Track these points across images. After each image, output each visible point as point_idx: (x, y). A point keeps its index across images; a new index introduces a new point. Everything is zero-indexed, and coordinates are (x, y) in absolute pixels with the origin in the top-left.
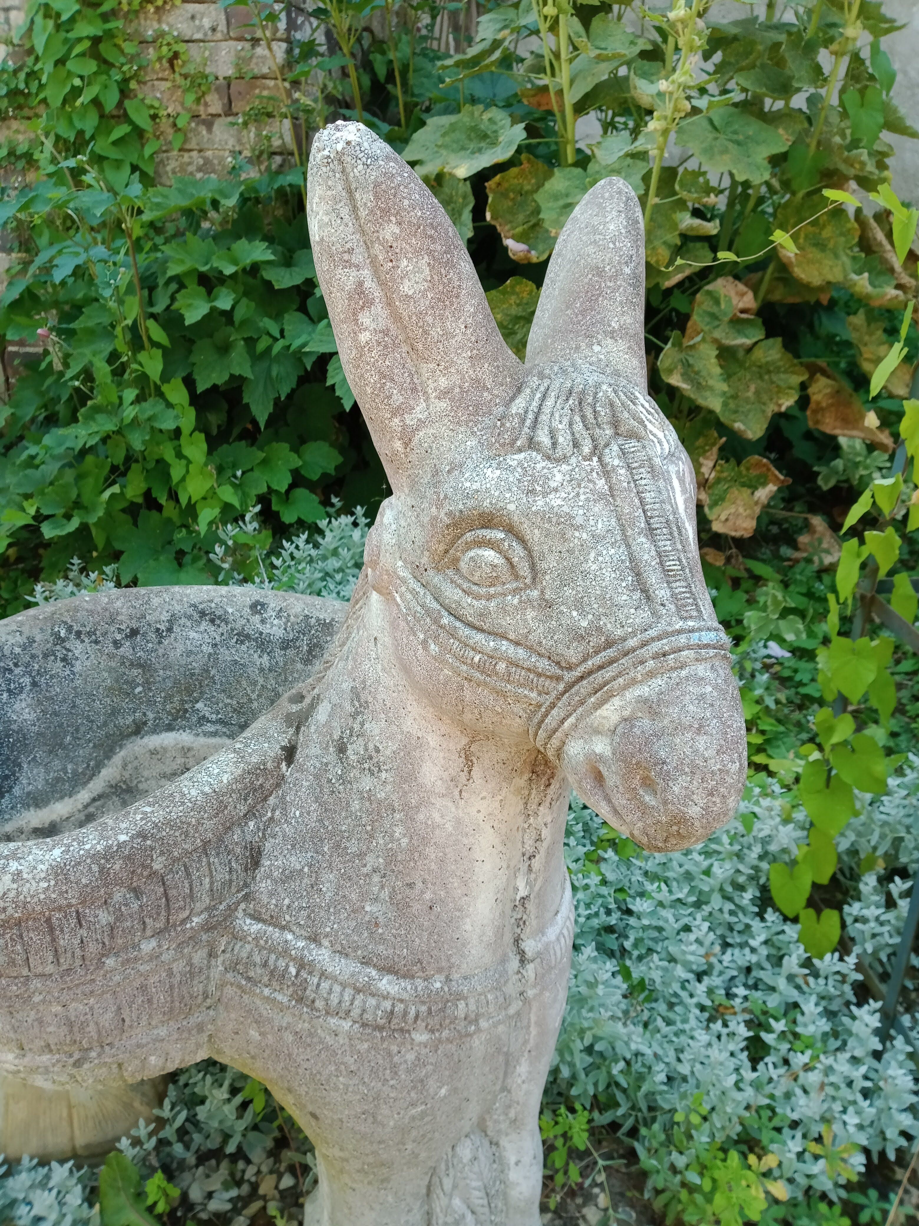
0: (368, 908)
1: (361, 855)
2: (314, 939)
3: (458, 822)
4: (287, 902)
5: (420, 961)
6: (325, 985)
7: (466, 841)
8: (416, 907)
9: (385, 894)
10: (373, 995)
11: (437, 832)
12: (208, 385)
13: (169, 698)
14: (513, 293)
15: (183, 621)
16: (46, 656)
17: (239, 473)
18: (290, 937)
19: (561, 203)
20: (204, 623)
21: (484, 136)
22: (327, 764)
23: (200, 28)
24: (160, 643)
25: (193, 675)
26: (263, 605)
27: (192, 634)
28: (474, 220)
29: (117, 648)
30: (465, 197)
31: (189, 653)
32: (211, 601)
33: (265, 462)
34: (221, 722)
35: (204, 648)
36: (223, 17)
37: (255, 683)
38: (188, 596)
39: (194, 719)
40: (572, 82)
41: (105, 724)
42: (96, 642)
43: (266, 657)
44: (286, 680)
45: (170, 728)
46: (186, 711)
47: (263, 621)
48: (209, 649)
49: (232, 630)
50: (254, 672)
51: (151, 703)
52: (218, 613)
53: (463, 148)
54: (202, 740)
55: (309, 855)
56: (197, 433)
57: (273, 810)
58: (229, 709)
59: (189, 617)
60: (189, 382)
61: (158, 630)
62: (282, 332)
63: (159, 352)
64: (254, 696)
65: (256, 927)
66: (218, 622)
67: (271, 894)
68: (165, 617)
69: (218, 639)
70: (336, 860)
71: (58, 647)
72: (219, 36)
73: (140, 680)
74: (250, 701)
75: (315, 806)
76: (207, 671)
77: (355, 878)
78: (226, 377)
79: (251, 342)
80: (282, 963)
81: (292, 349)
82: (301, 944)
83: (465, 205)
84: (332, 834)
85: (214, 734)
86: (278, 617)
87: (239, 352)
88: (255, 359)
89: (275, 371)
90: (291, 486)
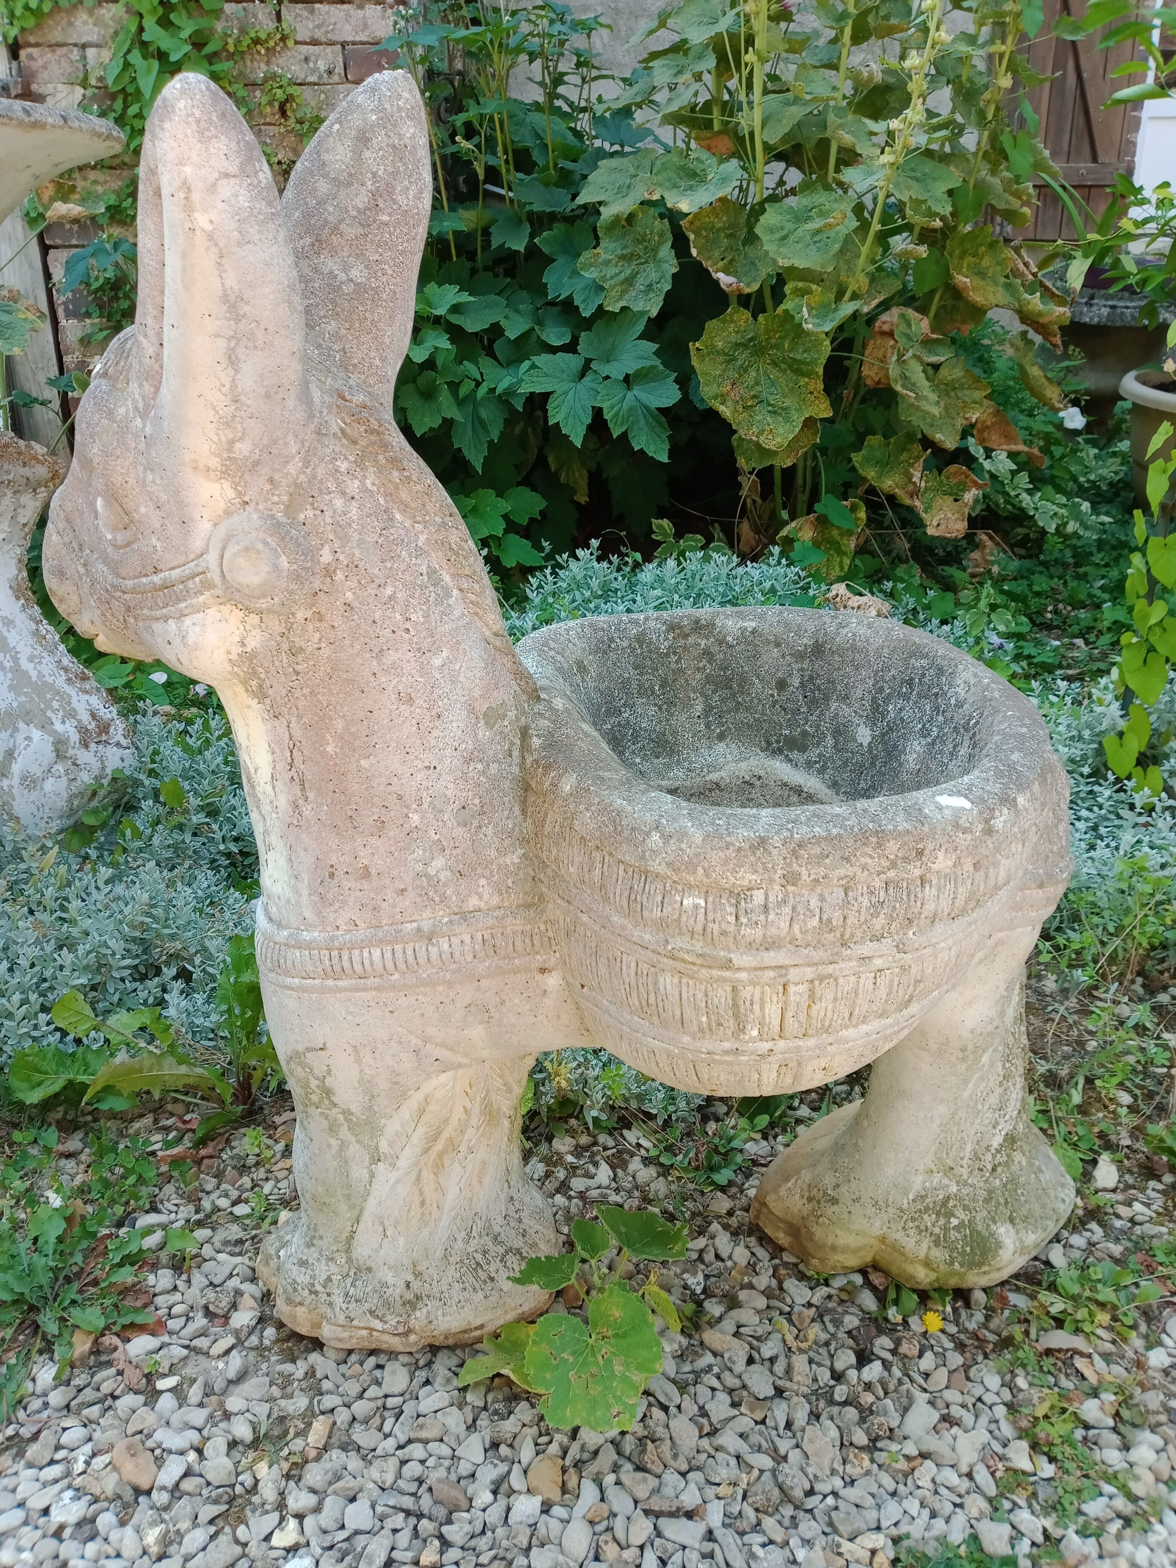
12: (425, 429)
14: (732, 321)
21: (693, 175)
23: (314, 71)
28: (678, 256)
30: (661, 234)
33: (474, 509)
36: (340, 59)
53: (676, 186)
62: (482, 374)
72: (336, 78)
78: (439, 421)
79: (454, 387)
81: (498, 391)
83: (661, 243)
87: (445, 396)
88: (461, 403)
89: (484, 414)
90: (506, 531)
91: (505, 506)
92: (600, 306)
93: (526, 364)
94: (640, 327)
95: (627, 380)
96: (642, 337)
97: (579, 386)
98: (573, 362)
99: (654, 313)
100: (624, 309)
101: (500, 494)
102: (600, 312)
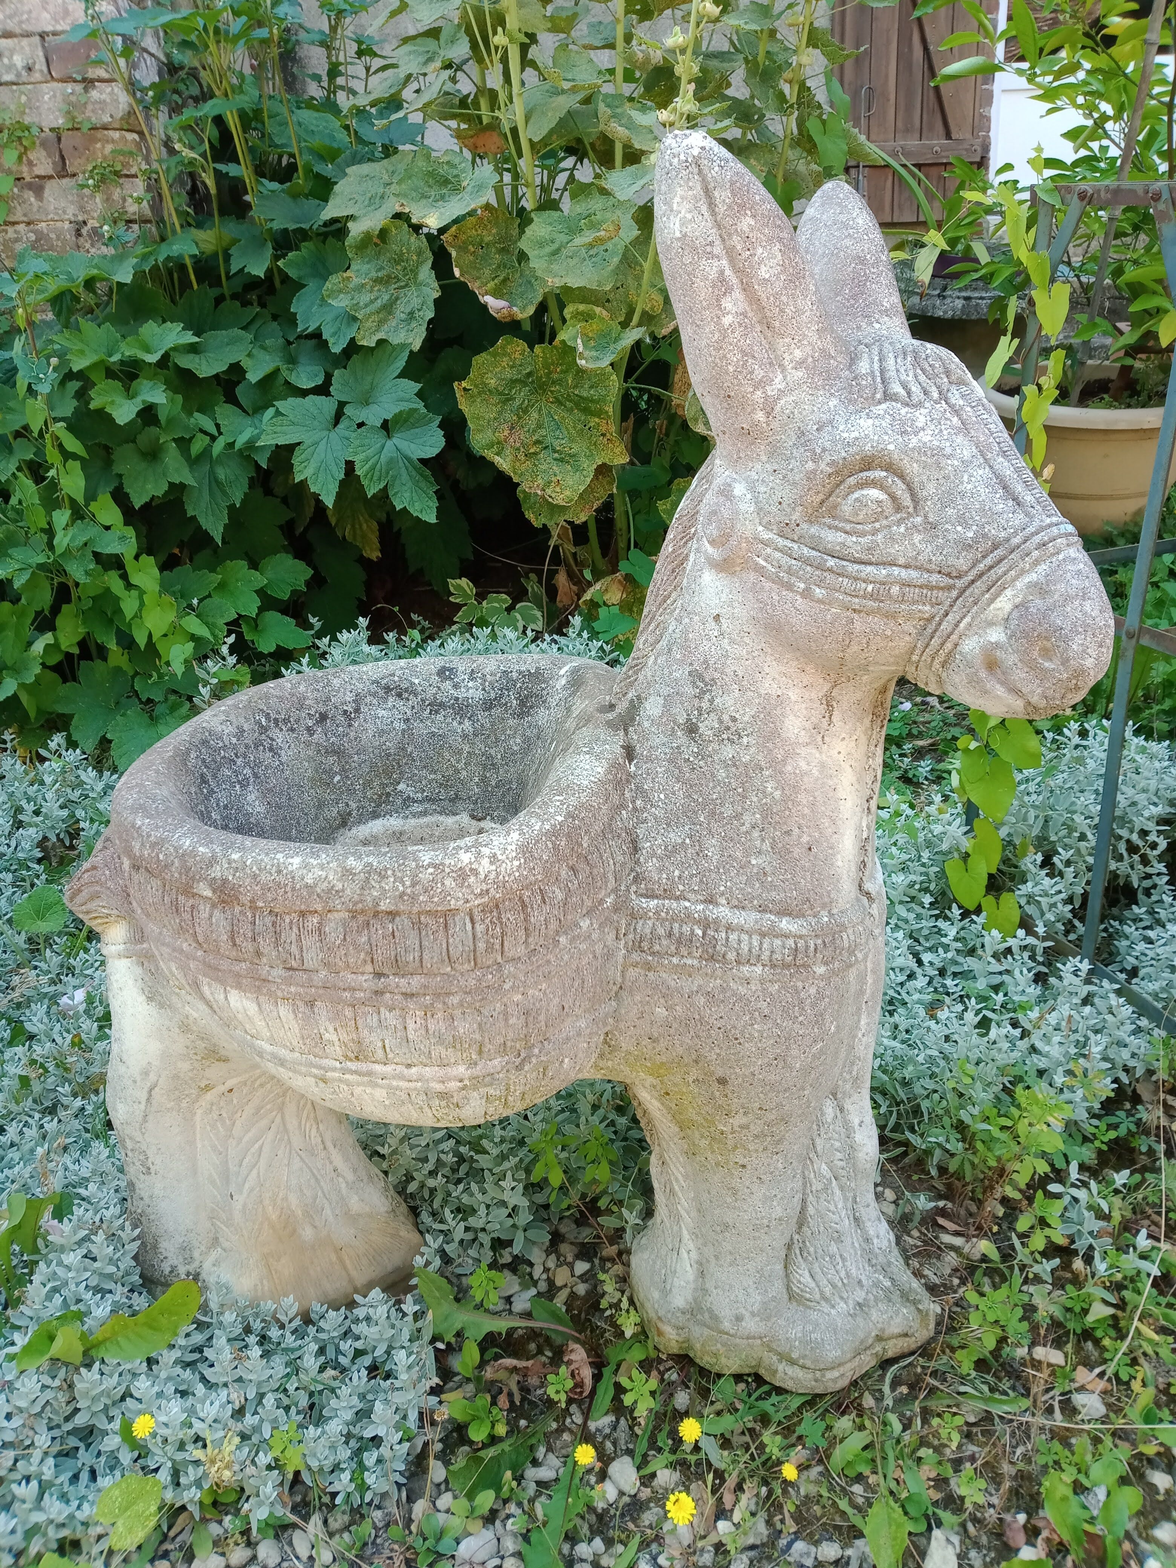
0: (754, 862)
1: (738, 816)
2: (710, 900)
3: (823, 766)
4: (677, 873)
5: (808, 900)
6: (733, 937)
7: (831, 783)
8: (797, 852)
9: (766, 846)
10: (776, 936)
11: (805, 779)
12: (146, 499)
13: (367, 784)
14: (505, 354)
15: (369, 699)
16: (256, 746)
17: (195, 601)
18: (687, 904)
19: (548, 250)
20: (391, 699)
21: (446, 182)
22: (678, 748)
23: (11, 67)
24: (350, 725)
25: (389, 755)
26: (451, 670)
27: (381, 713)
28: (438, 278)
29: (311, 735)
30: (419, 253)
31: (381, 733)
32: (393, 675)
33: (222, 586)
34: (428, 799)
35: (396, 724)
36: (41, 54)
37: (460, 752)
38: (366, 673)
39: (399, 802)
40: (527, 119)
41: (317, 817)
42: (292, 730)
43: (467, 723)
44: (497, 740)
45: (375, 815)
46: (388, 795)
47: (456, 686)
48: (399, 726)
49: (423, 700)
50: (456, 741)
51: (351, 791)
52: (405, 685)
53: (424, 196)
54: (413, 822)
55: (687, 828)
56: (144, 557)
57: (633, 802)
58: (434, 785)
59: (374, 695)
60: (120, 498)
61: (345, 712)
62: (218, 426)
63: (78, 464)
64: (460, 766)
65: (653, 903)
66: (405, 695)
67: (660, 871)
68: (349, 697)
69: (409, 713)
70: (714, 826)
71: (263, 737)
72: (37, 76)
73: (336, 768)
74: (457, 771)
75: (677, 786)
76: (404, 749)
77: (736, 838)
78: (166, 487)
79: (184, 443)
80: (686, 929)
81: (238, 446)
82: (700, 907)
83: (419, 264)
84: (704, 805)
85: (424, 813)
86: (472, 678)
87: (172, 456)
88: (194, 462)
89: (221, 473)
90: (261, 610)
91: (259, 579)
92: (353, 340)
93: (271, 411)
94: (401, 363)
95: (386, 426)
96: (402, 375)
97: (333, 435)
98: (326, 405)
99: (417, 346)
100: (381, 342)
101: (254, 565)
102: (352, 348)
